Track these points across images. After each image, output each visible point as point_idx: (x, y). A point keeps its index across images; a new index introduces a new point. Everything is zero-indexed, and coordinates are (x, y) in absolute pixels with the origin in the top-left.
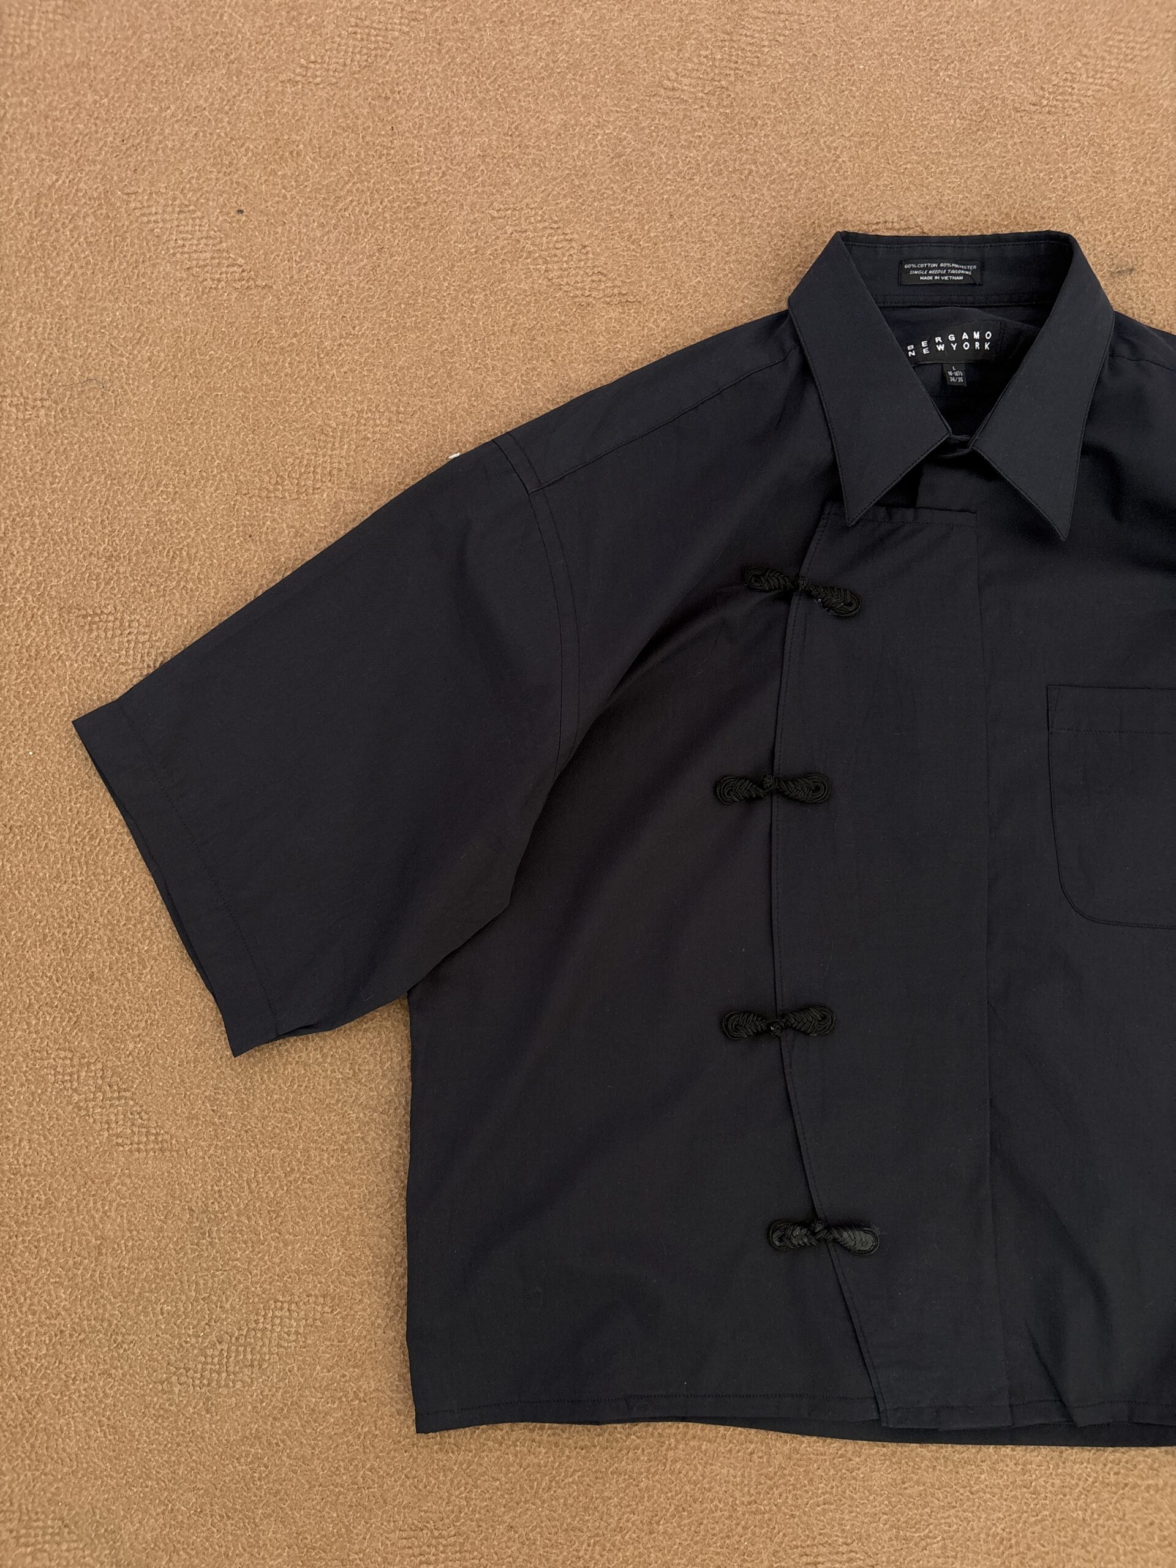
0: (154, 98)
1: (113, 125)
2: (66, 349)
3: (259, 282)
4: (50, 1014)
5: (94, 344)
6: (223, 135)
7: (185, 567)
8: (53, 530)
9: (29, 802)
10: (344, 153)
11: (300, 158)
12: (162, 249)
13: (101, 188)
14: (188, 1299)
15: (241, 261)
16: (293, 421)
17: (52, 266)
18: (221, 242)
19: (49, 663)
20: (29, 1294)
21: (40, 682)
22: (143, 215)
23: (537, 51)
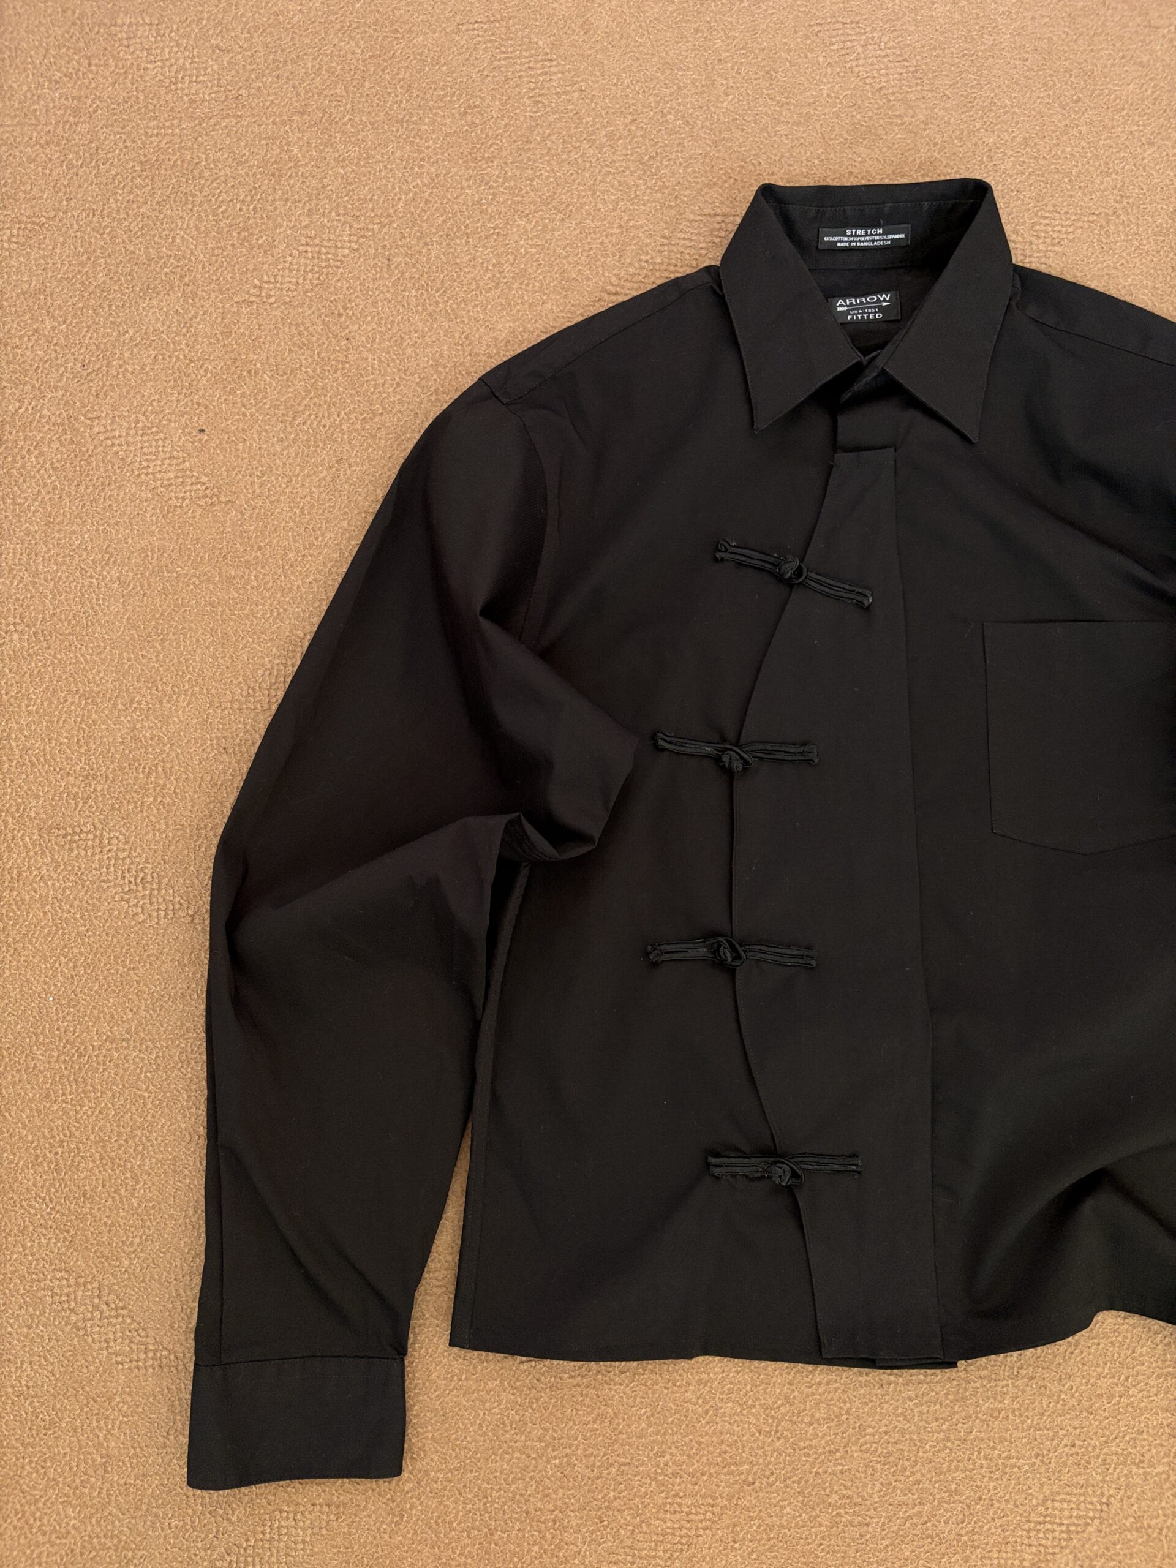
0: (112, 323)
1: (73, 350)
2: (37, 573)
3: (222, 499)
4: (45, 1235)
5: (64, 568)
6: (181, 357)
7: (161, 782)
8: (30, 752)
9: (16, 1024)
10: (300, 370)
11: (259, 377)
12: (128, 471)
13: (65, 414)
14: (194, 1512)
15: (204, 479)
16: (261, 633)
17: (19, 492)
18: (184, 462)
19: (31, 884)
20: (38, 1515)
21: (23, 903)
22: (107, 439)
23: (483, 263)
